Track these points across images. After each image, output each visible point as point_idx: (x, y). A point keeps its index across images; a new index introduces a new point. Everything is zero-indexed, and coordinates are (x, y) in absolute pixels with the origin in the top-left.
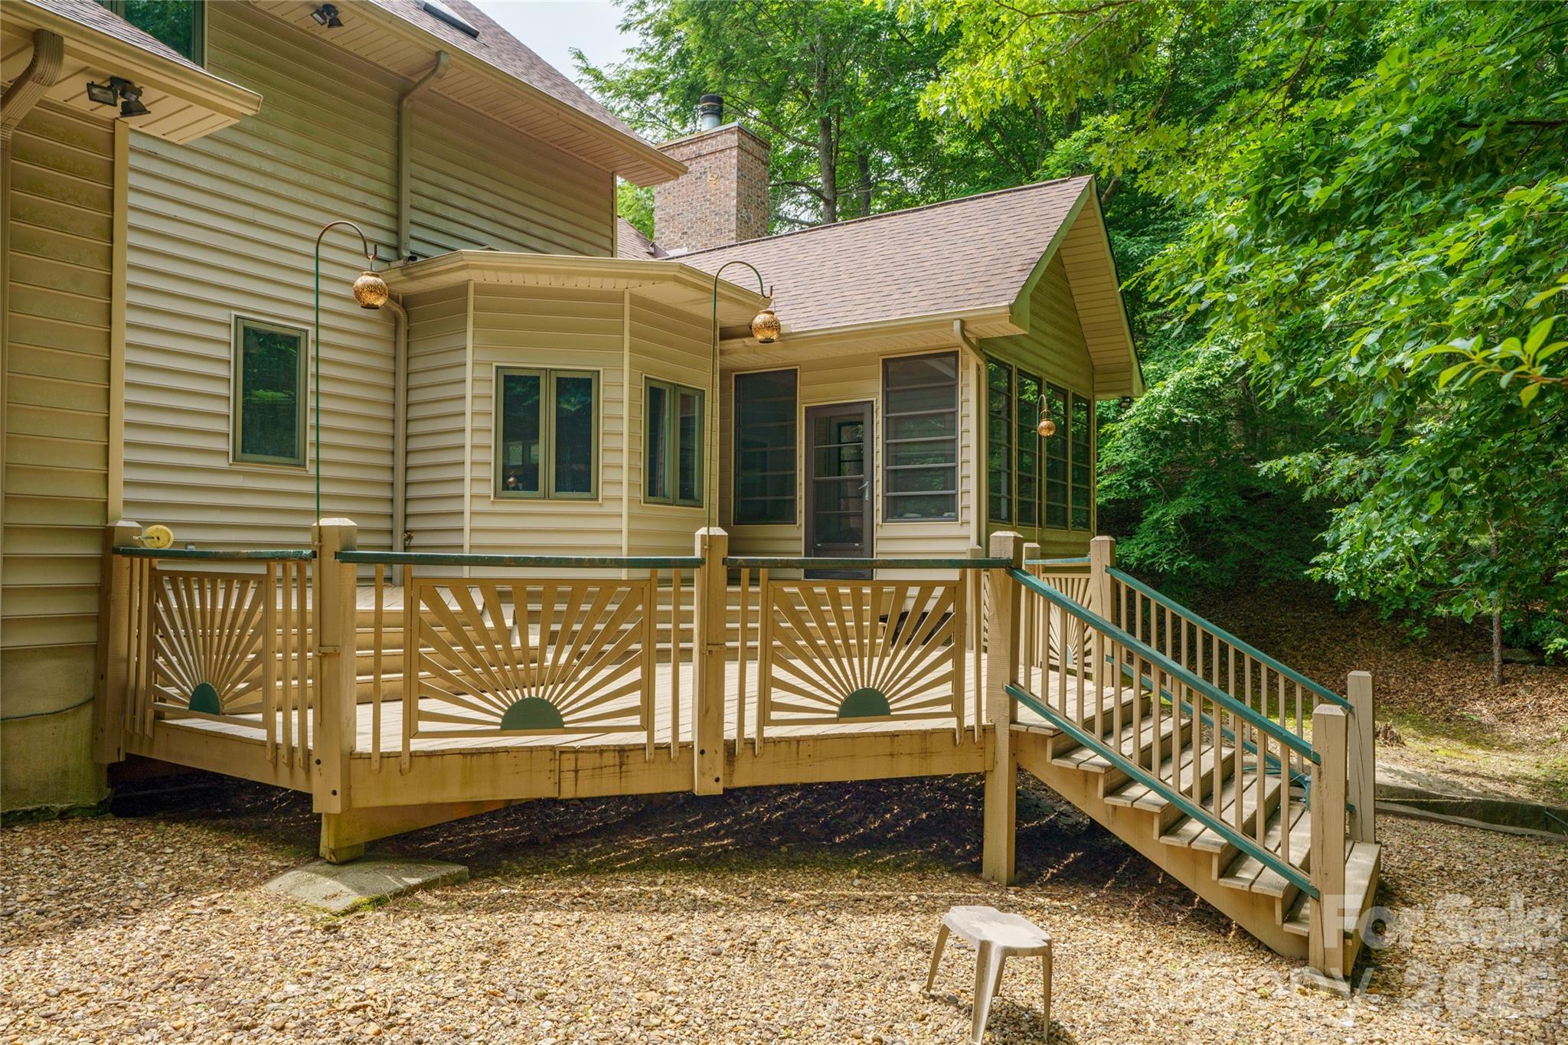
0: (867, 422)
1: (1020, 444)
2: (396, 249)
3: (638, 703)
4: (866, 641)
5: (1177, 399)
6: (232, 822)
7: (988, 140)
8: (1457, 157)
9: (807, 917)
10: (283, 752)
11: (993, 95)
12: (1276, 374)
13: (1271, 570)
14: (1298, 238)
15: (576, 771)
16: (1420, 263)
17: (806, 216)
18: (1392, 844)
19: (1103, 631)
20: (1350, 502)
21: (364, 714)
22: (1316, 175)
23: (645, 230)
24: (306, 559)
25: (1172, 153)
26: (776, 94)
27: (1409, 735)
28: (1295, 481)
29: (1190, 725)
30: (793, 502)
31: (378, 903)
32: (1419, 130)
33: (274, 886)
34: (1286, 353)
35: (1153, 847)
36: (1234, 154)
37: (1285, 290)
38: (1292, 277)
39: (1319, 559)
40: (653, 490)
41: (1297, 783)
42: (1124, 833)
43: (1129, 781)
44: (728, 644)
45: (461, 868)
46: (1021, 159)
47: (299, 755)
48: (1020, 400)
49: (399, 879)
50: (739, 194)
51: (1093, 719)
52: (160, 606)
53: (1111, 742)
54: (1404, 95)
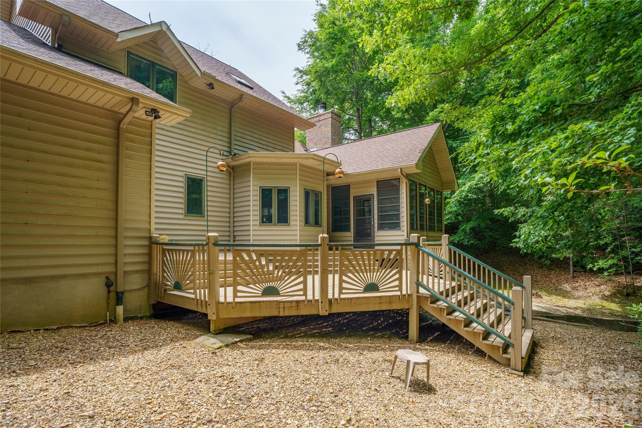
0: (372, 199)
1: (420, 206)
2: (230, 152)
3: (302, 288)
4: (372, 268)
5: (469, 191)
6: (186, 321)
7: (408, 113)
8: (554, 115)
9: (354, 352)
10: (199, 301)
11: (409, 100)
12: (500, 183)
13: (500, 243)
14: (505, 141)
15: (284, 308)
16: (543, 149)
17: (353, 137)
18: (538, 329)
19: (446, 264)
20: (524, 222)
21: (222, 290)
22: (510, 122)
23: (303, 143)
24: (205, 245)
25: (465, 115)
26: (343, 101)
27: (544, 295)
28: (506, 216)
29: (473, 293)
30: (350, 225)
31: (227, 346)
32: (541, 107)
33: (198, 340)
34: (503, 176)
35: (462, 331)
36: (485, 115)
37: (501, 158)
38: (503, 154)
39: (515, 240)
40: (307, 222)
41: (507, 310)
42: (452, 326)
43: (454, 311)
44: (329, 269)
45: (251, 336)
46: (419, 118)
47: (204, 302)
48: (420, 193)
49: (233, 339)
50: (332, 132)
51: (443, 292)
52: (165, 259)
53: (448, 299)
54: (536, 97)
